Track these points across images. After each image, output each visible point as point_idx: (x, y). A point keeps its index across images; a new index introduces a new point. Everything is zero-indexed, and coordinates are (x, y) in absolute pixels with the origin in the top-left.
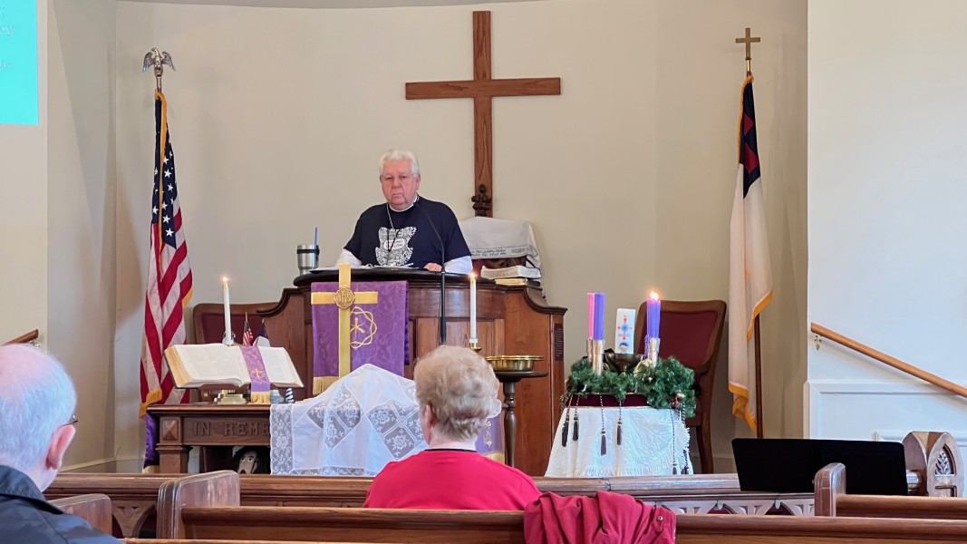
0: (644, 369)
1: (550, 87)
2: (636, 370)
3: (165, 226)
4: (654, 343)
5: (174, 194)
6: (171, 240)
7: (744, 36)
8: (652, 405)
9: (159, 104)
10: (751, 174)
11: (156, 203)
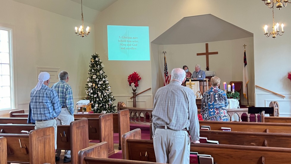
0: (232, 94)
1: (217, 53)
2: (231, 94)
3: (166, 74)
4: (234, 90)
5: (167, 69)
6: (167, 76)
7: (244, 45)
8: (234, 98)
9: (165, 58)
10: (246, 64)
11: (165, 71)
